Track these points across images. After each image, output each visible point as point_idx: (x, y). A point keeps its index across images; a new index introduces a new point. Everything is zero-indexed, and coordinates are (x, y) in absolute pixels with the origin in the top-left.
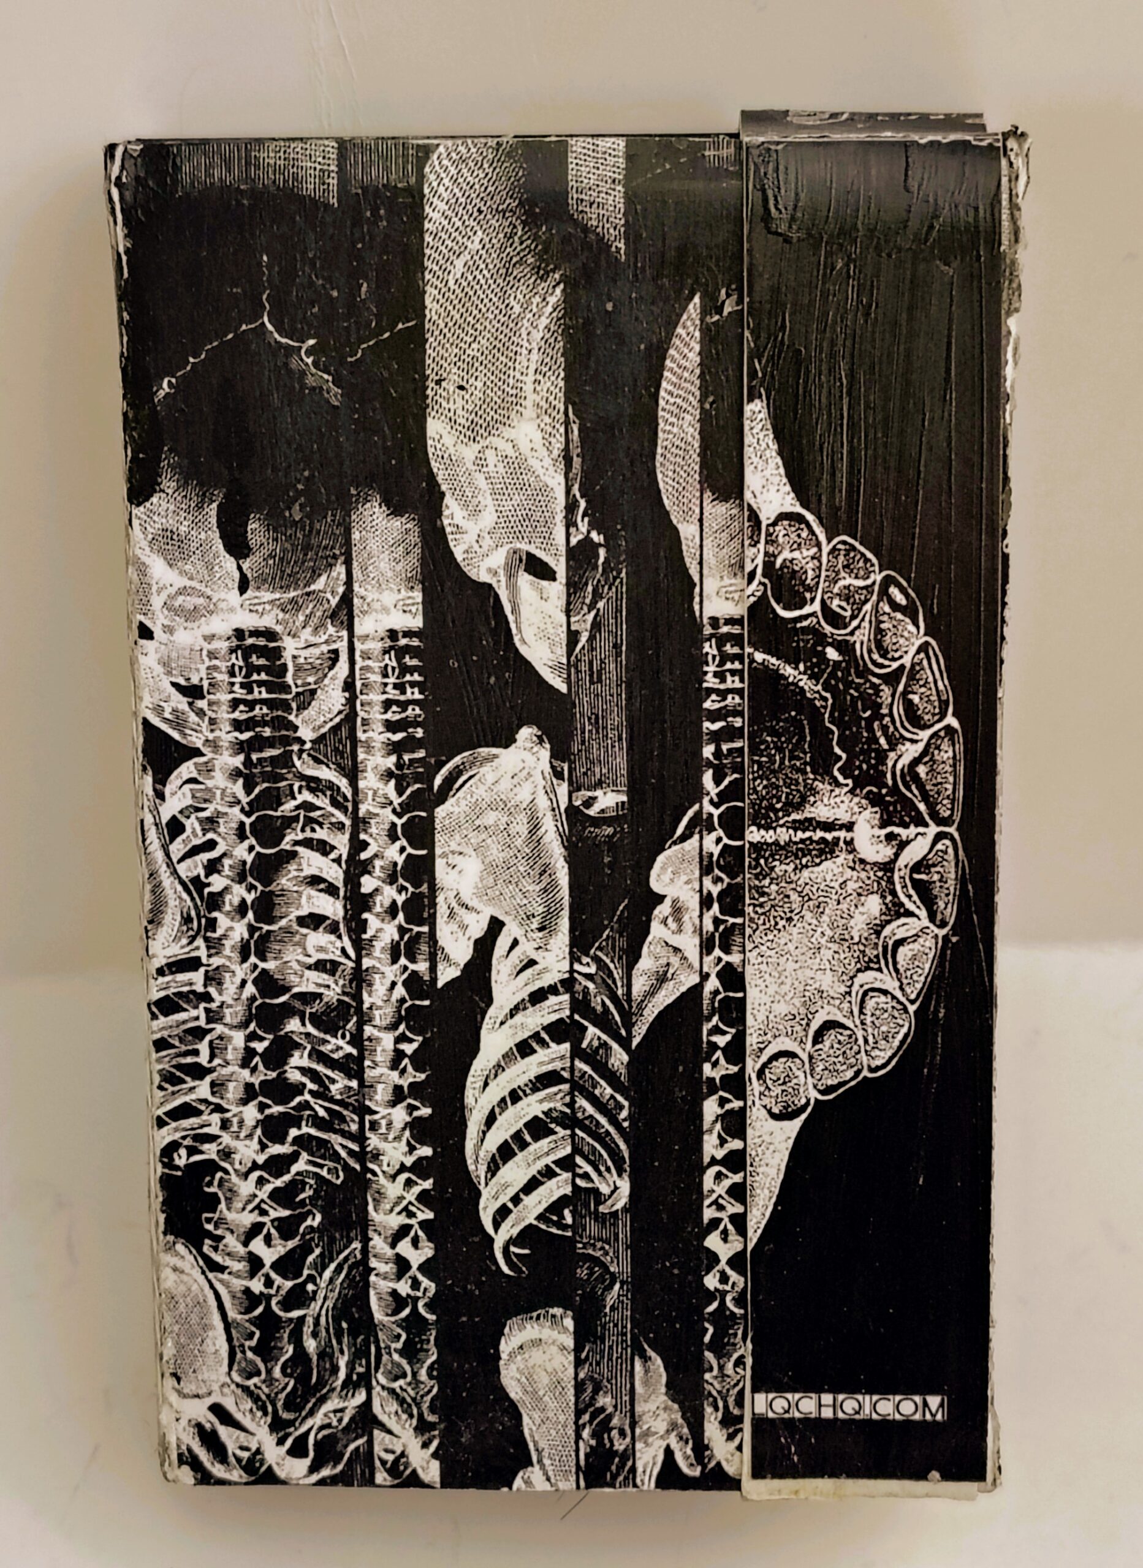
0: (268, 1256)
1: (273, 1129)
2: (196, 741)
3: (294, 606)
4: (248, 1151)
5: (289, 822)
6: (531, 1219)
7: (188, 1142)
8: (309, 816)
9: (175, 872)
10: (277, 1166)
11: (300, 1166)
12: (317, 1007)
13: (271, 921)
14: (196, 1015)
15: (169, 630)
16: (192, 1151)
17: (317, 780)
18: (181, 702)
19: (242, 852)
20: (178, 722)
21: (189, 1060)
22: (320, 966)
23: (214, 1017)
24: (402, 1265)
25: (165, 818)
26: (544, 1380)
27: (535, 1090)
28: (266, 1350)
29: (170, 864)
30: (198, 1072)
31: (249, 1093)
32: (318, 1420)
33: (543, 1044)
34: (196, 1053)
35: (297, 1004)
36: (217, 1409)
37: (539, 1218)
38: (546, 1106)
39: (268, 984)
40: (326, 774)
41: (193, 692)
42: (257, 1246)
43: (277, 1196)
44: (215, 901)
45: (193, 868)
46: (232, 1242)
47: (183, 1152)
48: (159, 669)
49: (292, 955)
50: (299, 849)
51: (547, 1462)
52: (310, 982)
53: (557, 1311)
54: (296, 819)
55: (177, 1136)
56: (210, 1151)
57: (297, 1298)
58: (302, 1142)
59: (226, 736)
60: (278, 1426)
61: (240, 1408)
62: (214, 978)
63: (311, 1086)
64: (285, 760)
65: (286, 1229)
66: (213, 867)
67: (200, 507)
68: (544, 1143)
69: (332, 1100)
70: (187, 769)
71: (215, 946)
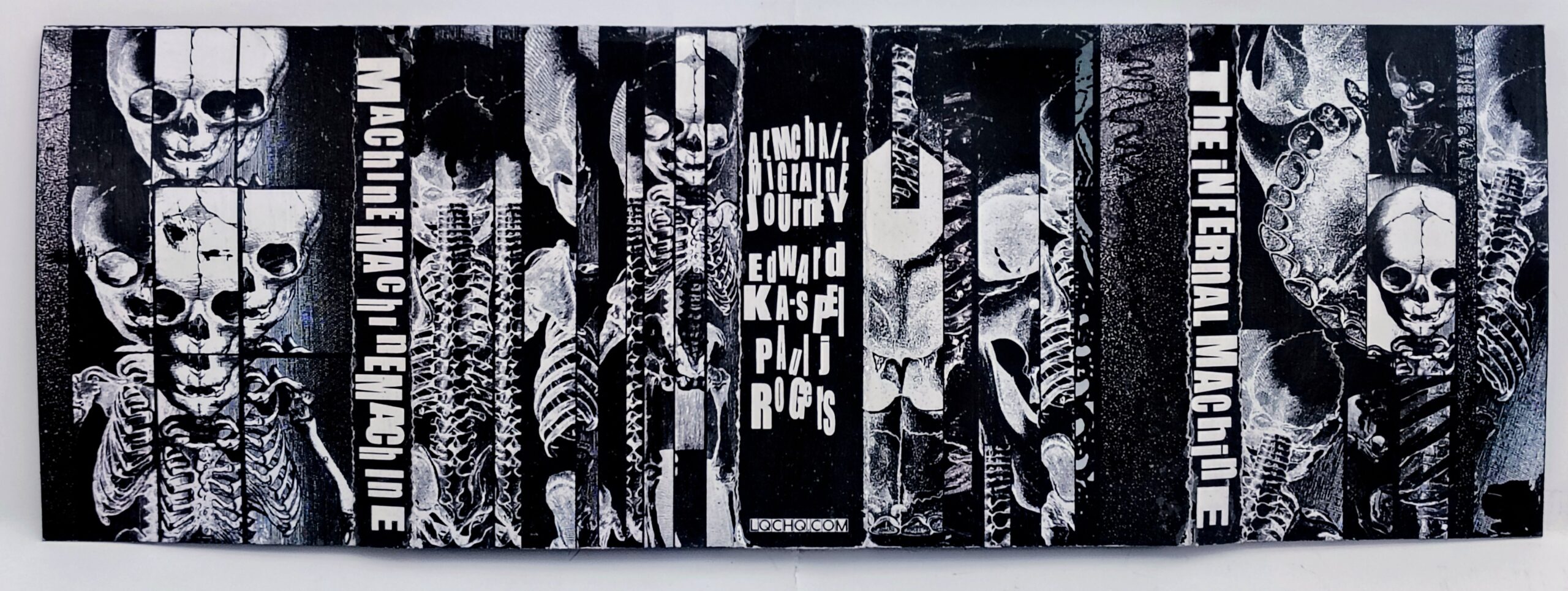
0: (455, 451)
1: (458, 399)
2: (433, 246)
3: (473, 194)
4: (448, 408)
5: (468, 277)
6: (559, 435)
7: (425, 405)
8: (477, 275)
9: (423, 297)
10: (460, 414)
11: (469, 414)
12: (477, 350)
13: (461, 316)
14: (430, 353)
15: (425, 204)
16: (426, 408)
17: (480, 261)
18: (429, 232)
19: (450, 289)
20: (427, 240)
21: (426, 372)
22: (479, 334)
23: (437, 354)
24: (508, 454)
25: (420, 277)
26: (563, 501)
27: (561, 382)
28: (454, 490)
29: (422, 294)
30: (430, 377)
31: (450, 385)
32: (473, 519)
33: (566, 364)
34: (429, 369)
35: (470, 349)
36: (433, 515)
37: (563, 434)
38: (566, 388)
39: (458, 341)
40: (484, 258)
41: (433, 228)
42: (451, 447)
43: (461, 427)
44: (439, 309)
45: (431, 295)
46: (441, 446)
47: (423, 409)
48: (421, 219)
49: (468, 329)
50: (473, 288)
51: (564, 536)
52: (474, 340)
53: (569, 472)
54: (471, 276)
55: (421, 403)
56: (434, 408)
57: (467, 468)
58: (470, 404)
59: (445, 244)
60: (457, 522)
61: (442, 515)
62: (437, 339)
63: (474, 381)
64: (468, 254)
65: (463, 440)
66: (438, 295)
67: (438, 158)
68: (565, 403)
69: (482, 387)
70: (430, 257)
71: (438, 326)
